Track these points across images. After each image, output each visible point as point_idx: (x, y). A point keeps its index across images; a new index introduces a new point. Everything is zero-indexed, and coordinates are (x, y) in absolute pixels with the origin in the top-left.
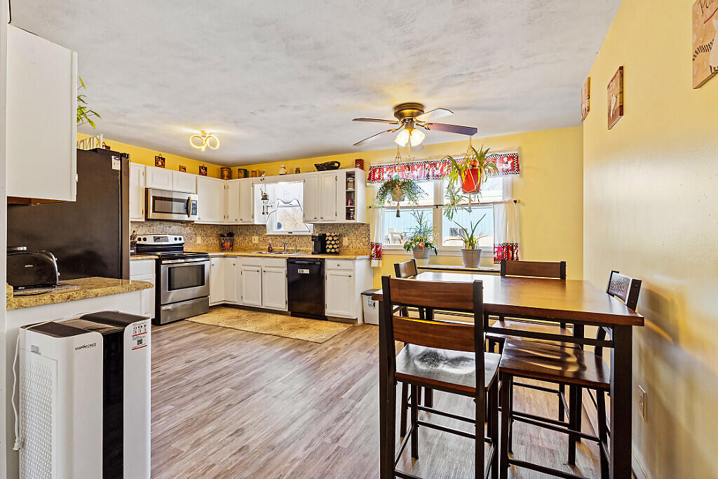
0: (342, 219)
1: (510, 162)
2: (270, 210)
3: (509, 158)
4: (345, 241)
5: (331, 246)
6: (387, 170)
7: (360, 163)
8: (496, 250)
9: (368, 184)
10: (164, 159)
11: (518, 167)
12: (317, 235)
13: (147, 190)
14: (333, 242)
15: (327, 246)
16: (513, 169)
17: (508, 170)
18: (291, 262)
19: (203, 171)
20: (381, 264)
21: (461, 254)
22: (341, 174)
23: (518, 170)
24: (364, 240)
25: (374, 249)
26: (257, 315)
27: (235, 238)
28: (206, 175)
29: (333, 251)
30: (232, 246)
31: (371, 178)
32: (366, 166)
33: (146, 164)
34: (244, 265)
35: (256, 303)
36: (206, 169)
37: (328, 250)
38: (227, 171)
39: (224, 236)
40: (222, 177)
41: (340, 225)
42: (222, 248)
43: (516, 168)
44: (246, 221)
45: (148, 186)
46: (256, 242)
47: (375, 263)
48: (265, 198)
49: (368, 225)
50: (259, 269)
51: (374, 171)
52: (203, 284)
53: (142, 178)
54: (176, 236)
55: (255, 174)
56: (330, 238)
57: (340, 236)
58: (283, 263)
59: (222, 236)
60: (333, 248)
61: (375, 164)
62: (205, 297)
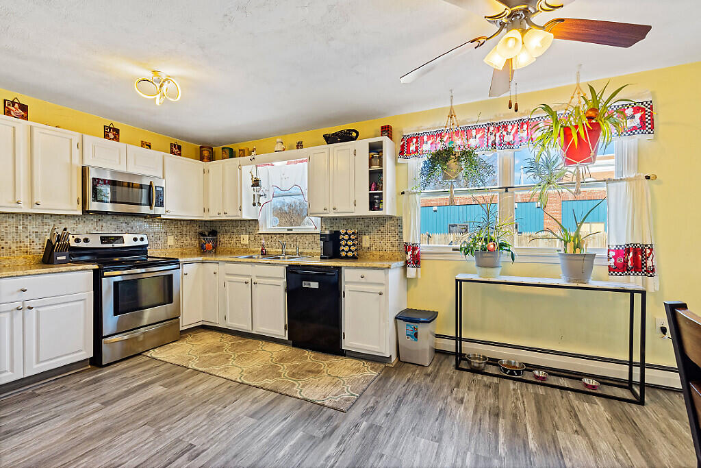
0: (363, 210)
1: (638, 116)
2: (263, 200)
3: (637, 110)
4: (366, 241)
5: (347, 248)
6: (429, 139)
7: (386, 130)
8: (612, 254)
9: (400, 160)
10: (117, 131)
11: (652, 124)
12: (327, 232)
13: (84, 169)
14: (350, 243)
15: (342, 248)
16: (643, 126)
17: (635, 128)
18: (291, 270)
19: (176, 149)
20: (419, 273)
21: (558, 260)
22: (362, 146)
23: (652, 128)
24: (392, 239)
25: (410, 253)
26: (245, 344)
27: (220, 237)
28: (180, 155)
29: (350, 254)
30: (215, 247)
31: (404, 151)
32: (397, 136)
33: (83, 132)
34: (227, 274)
35: (245, 327)
36: (180, 148)
37: (343, 254)
38: (208, 151)
39: (204, 235)
40: (202, 159)
41: (359, 218)
42: (203, 250)
43: (647, 124)
44: (232, 215)
45: (85, 164)
46: (246, 242)
47: (411, 272)
48: (256, 183)
49: (399, 219)
50: (248, 280)
51: (409, 141)
52: (171, 301)
53: (76, 152)
54: (136, 236)
55: (243, 153)
56: (346, 237)
57: (359, 234)
58: (281, 272)
59: (202, 234)
60: (350, 250)
61: (409, 131)
62: (176, 318)
